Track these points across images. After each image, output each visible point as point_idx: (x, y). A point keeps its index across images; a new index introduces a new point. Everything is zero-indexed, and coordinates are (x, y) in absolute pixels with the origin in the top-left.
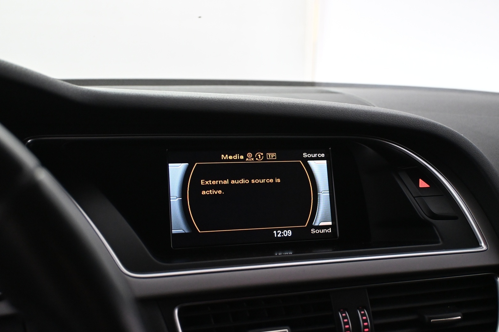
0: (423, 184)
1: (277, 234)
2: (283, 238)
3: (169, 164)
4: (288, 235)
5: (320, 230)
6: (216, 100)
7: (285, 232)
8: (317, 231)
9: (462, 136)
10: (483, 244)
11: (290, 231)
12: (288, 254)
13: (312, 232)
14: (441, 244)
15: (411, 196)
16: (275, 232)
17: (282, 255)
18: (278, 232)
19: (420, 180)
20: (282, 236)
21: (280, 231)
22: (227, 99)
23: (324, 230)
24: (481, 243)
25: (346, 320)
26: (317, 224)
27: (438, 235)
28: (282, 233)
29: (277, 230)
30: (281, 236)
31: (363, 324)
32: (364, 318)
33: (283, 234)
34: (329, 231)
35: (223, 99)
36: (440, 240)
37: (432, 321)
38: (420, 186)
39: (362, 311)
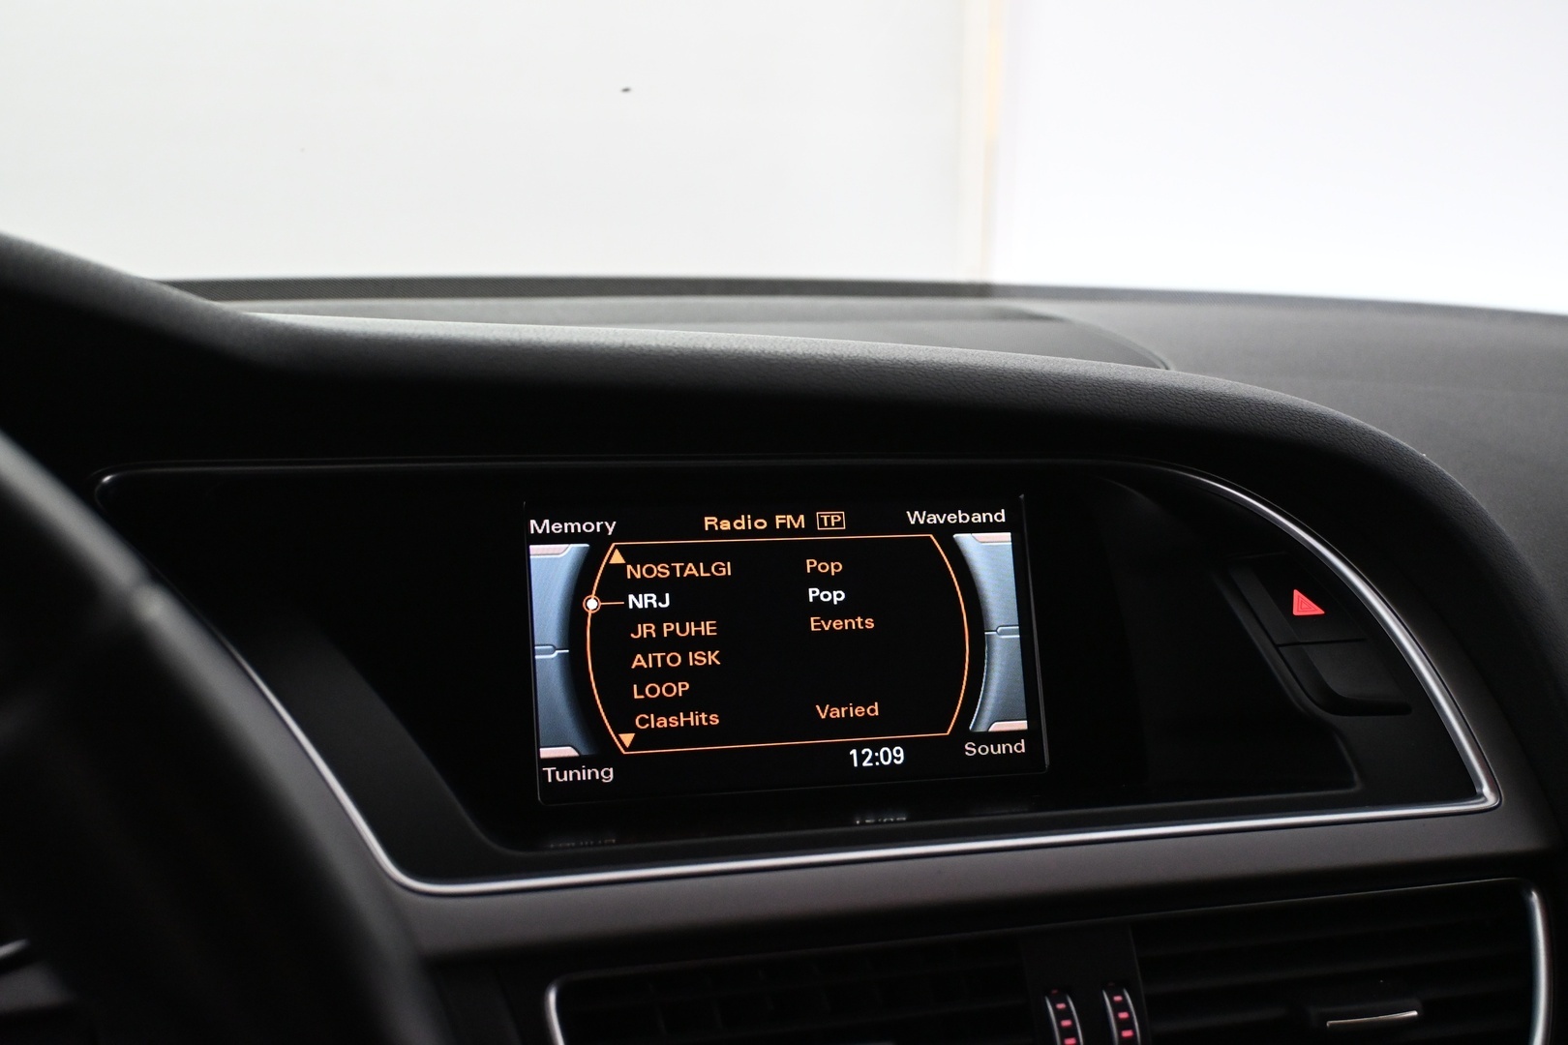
0: (1303, 605)
1: (862, 758)
2: (878, 771)
3: (531, 547)
4: (892, 761)
5: (992, 746)
6: (671, 354)
7: (886, 753)
8: (983, 750)
9: (1422, 458)
10: (1486, 790)
11: (899, 748)
12: (895, 822)
13: (967, 753)
14: (1357, 788)
15: (1267, 641)
16: (854, 752)
17: (877, 823)
18: (863, 752)
19: (1296, 593)
20: (874, 764)
21: (868, 750)
22: (706, 351)
23: (1004, 746)
24: (1481, 786)
25: (1066, 1023)
26: (982, 729)
27: (1349, 760)
28: (877, 754)
29: (859, 746)
30: (871, 764)
31: (1120, 1034)
32: (1123, 1015)
33: (878, 759)
34: (1019, 748)
35: (693, 352)
36: (1356, 777)
37: (1331, 1025)
38: (1295, 613)
39: (1117, 995)
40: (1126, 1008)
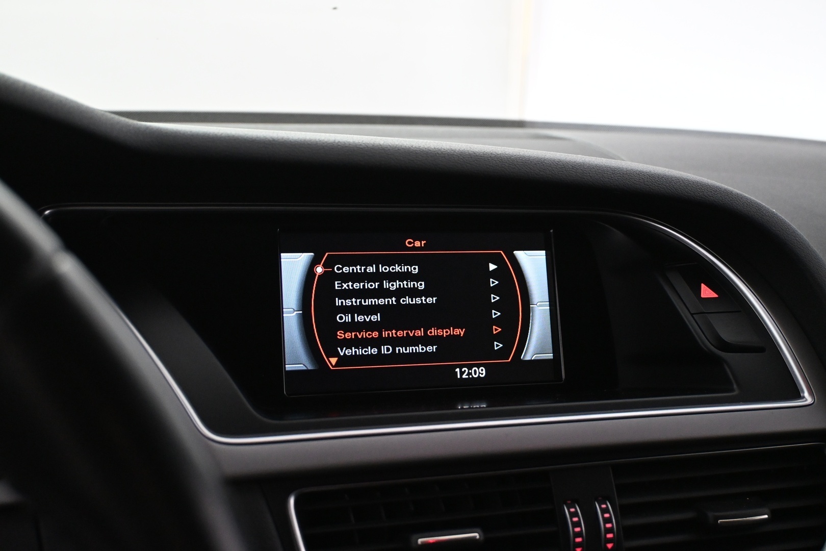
0: (706, 292)
1: (462, 373)
2: (471, 381)
3: (282, 254)
4: (479, 375)
6: (361, 147)
7: (475, 371)
9: (774, 212)
10: (806, 394)
11: (483, 368)
12: (480, 407)
14: (736, 393)
15: (687, 312)
16: (458, 370)
17: (470, 408)
18: (463, 370)
19: (703, 285)
20: (469, 376)
21: (466, 369)
22: (380, 145)
24: (803, 392)
25: (575, 519)
26: (528, 358)
27: (731, 377)
28: (470, 371)
29: (461, 367)
30: (467, 377)
31: (605, 525)
32: (607, 515)
33: (471, 374)
35: (373, 145)
36: (735, 386)
37: (720, 522)
38: (702, 296)
39: (603, 504)
40: (608, 512)
